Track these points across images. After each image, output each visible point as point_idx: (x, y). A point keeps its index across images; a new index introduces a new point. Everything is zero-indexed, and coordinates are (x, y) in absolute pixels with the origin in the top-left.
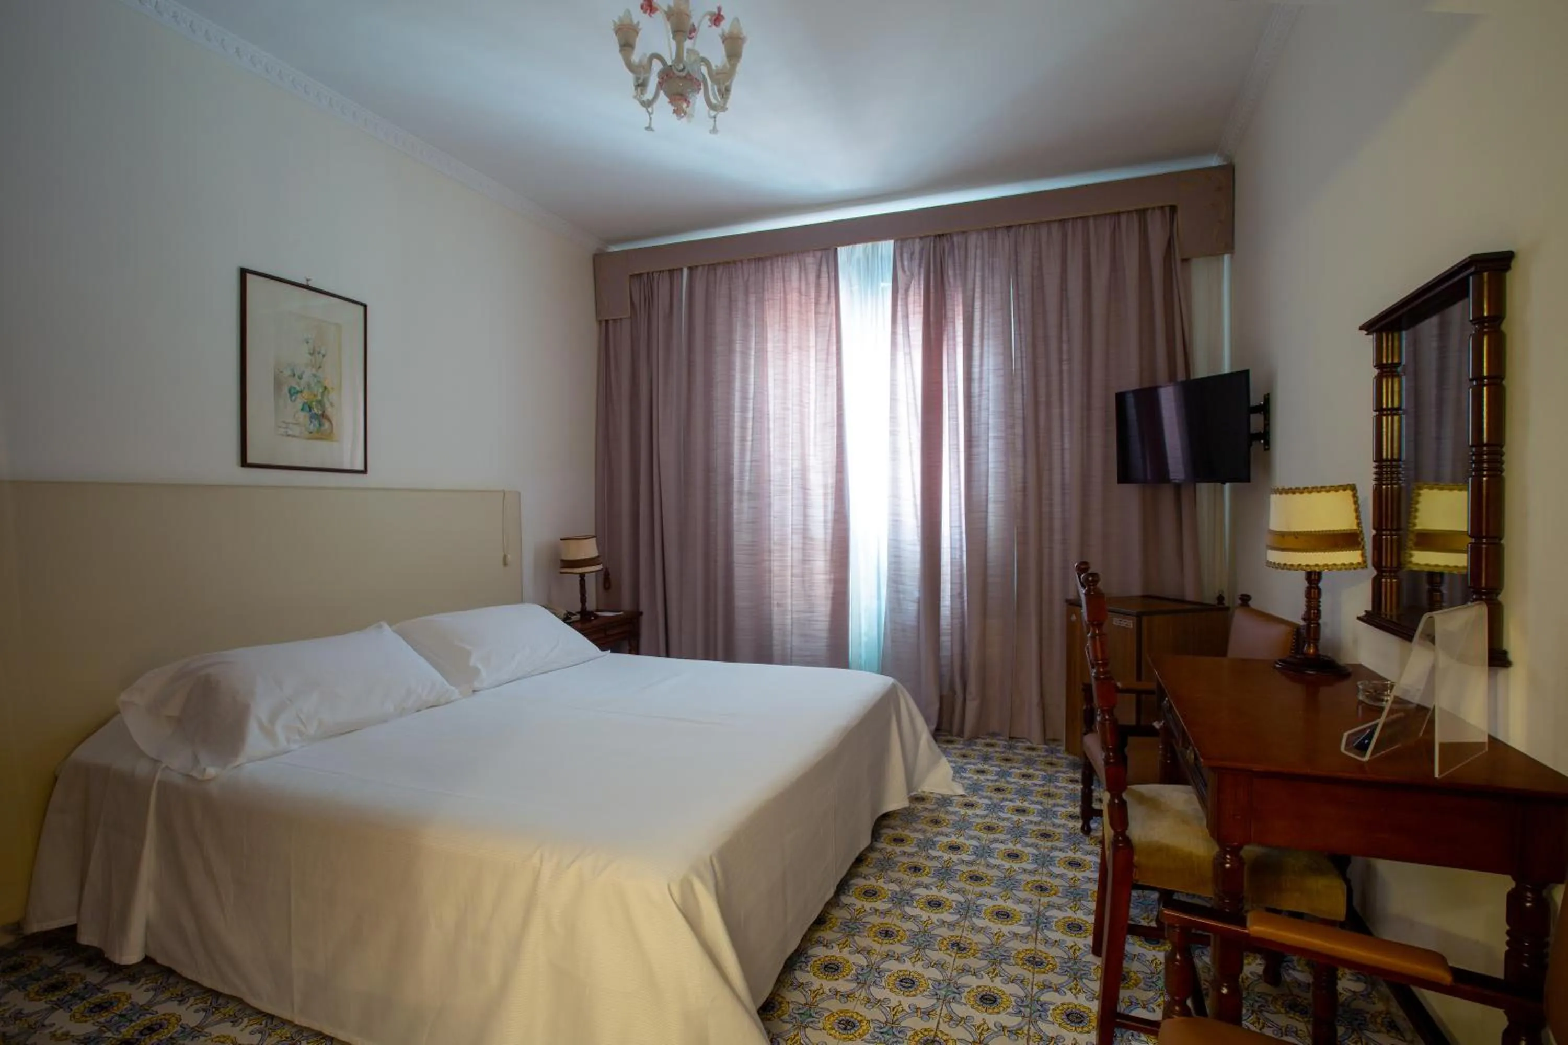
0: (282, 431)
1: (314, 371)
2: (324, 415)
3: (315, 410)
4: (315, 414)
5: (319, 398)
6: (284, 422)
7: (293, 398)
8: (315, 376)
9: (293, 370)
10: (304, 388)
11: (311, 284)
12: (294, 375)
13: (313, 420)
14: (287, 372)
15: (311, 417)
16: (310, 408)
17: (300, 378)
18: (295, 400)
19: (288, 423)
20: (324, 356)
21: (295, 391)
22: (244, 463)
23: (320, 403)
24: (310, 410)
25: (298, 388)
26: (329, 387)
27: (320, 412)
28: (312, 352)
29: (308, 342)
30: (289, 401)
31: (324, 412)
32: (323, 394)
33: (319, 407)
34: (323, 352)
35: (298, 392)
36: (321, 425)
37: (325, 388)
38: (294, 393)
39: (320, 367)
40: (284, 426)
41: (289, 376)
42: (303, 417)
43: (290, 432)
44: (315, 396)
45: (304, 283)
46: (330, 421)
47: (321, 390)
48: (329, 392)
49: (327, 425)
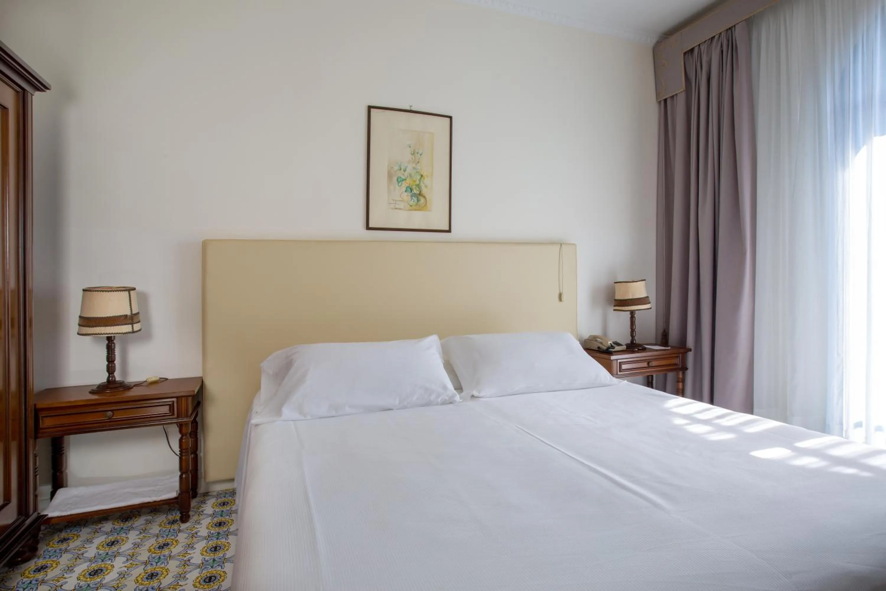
0: (392, 206)
1: (414, 165)
2: (420, 194)
3: (415, 191)
4: (415, 194)
5: (417, 182)
6: (393, 200)
7: (400, 184)
8: (414, 168)
9: (400, 166)
10: (407, 177)
11: (413, 109)
12: (401, 169)
13: (413, 198)
14: (396, 168)
15: (412, 196)
16: (411, 190)
17: (405, 171)
18: (401, 185)
19: (396, 201)
20: (421, 155)
21: (402, 179)
22: (368, 228)
23: (418, 186)
24: (411, 192)
25: (404, 178)
26: (424, 174)
27: (418, 192)
28: (413, 153)
29: (410, 147)
30: (397, 185)
31: (420, 192)
32: (420, 180)
33: (417, 188)
34: (420, 152)
35: (403, 180)
36: (418, 200)
37: (422, 176)
38: (400, 181)
39: (418, 162)
40: (394, 202)
41: (398, 170)
42: (406, 196)
43: (397, 206)
44: (415, 181)
45: (408, 108)
46: (424, 197)
47: (419, 177)
48: (424, 179)
49: (422, 200)
